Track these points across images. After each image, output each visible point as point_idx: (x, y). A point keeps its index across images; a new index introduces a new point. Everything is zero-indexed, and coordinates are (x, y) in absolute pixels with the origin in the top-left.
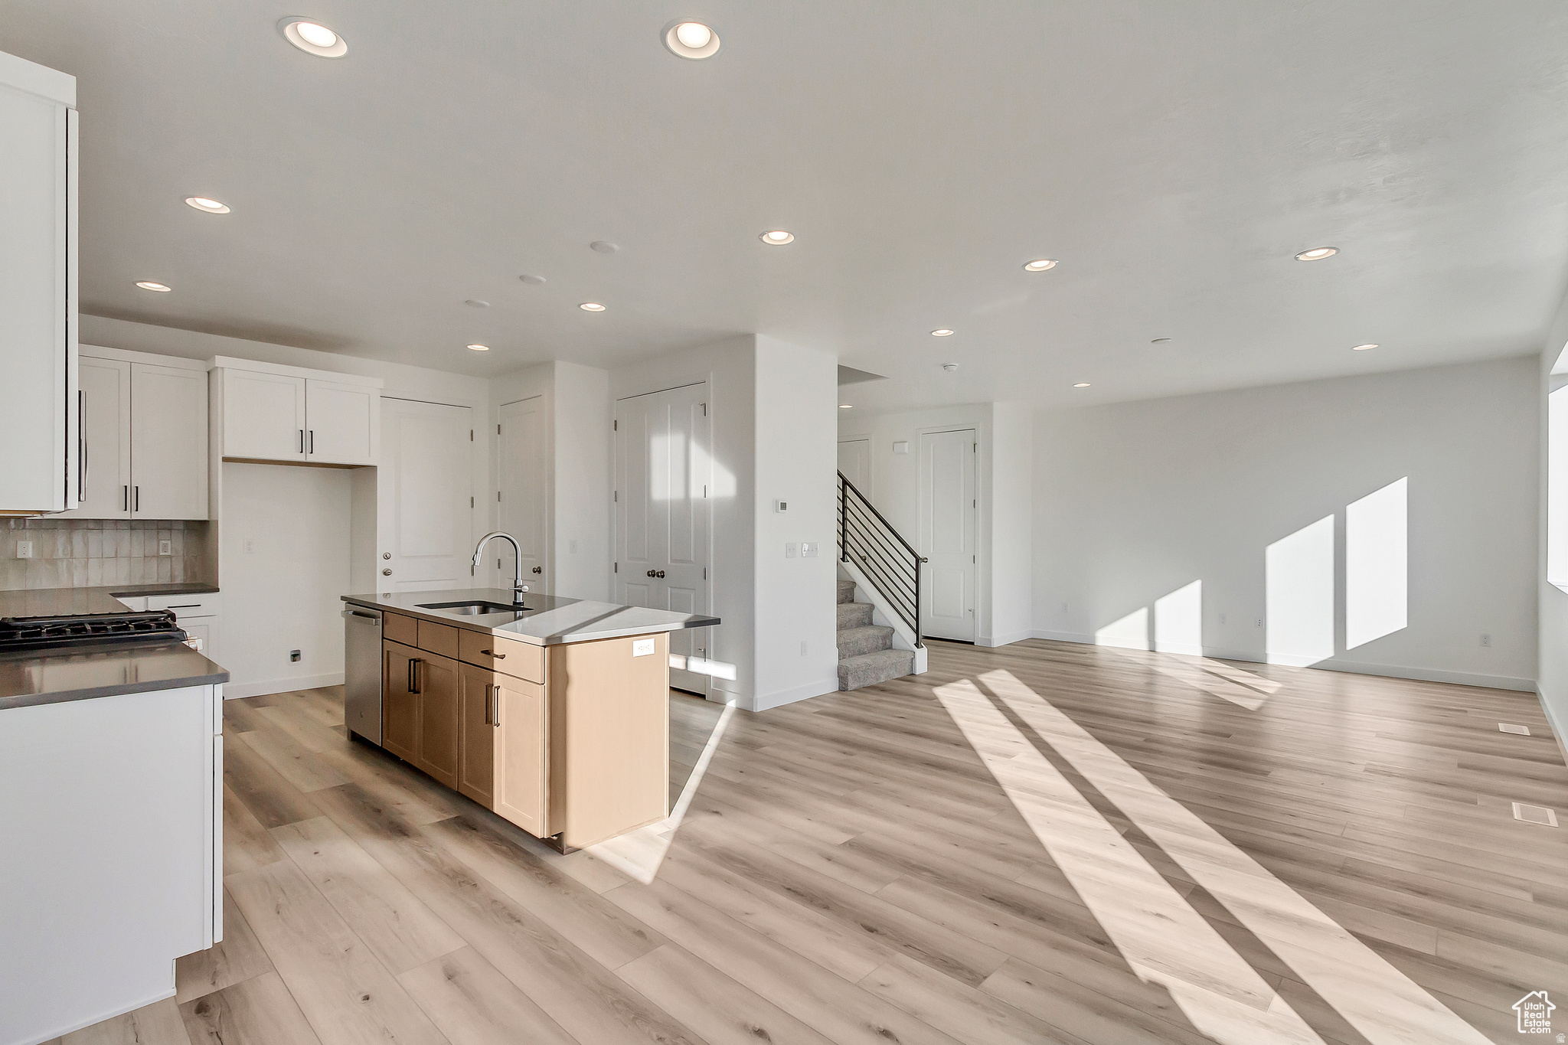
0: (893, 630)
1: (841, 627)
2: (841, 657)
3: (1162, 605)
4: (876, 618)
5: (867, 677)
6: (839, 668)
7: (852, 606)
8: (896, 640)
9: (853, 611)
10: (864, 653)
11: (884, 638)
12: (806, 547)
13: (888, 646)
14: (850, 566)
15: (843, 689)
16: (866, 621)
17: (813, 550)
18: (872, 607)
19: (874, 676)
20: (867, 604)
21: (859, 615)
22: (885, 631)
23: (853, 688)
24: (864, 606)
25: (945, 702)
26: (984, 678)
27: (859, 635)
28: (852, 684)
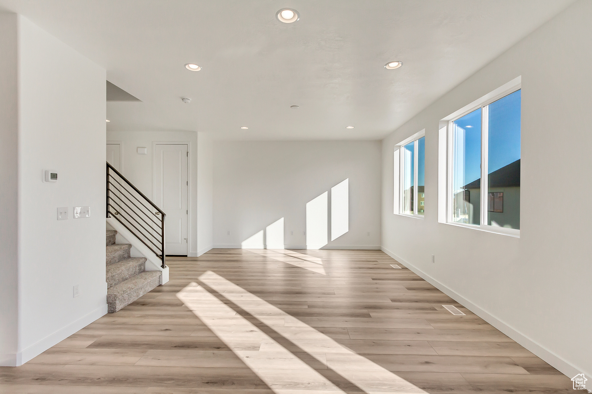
0: (146, 259)
1: (109, 263)
2: (110, 287)
3: (270, 229)
4: (133, 253)
5: (131, 297)
6: (108, 297)
7: (116, 247)
8: (148, 266)
9: (116, 251)
10: (126, 279)
11: (140, 265)
12: (78, 209)
13: (142, 271)
14: (112, 220)
15: (111, 311)
16: (126, 256)
17: (84, 212)
18: (130, 246)
19: (135, 294)
20: (127, 244)
21: (120, 253)
22: (141, 261)
23: (120, 309)
24: (125, 246)
25: (191, 306)
26: (203, 278)
27: (123, 268)
28: (119, 306)
